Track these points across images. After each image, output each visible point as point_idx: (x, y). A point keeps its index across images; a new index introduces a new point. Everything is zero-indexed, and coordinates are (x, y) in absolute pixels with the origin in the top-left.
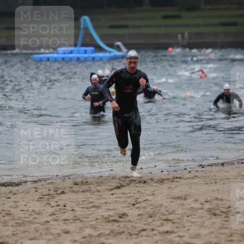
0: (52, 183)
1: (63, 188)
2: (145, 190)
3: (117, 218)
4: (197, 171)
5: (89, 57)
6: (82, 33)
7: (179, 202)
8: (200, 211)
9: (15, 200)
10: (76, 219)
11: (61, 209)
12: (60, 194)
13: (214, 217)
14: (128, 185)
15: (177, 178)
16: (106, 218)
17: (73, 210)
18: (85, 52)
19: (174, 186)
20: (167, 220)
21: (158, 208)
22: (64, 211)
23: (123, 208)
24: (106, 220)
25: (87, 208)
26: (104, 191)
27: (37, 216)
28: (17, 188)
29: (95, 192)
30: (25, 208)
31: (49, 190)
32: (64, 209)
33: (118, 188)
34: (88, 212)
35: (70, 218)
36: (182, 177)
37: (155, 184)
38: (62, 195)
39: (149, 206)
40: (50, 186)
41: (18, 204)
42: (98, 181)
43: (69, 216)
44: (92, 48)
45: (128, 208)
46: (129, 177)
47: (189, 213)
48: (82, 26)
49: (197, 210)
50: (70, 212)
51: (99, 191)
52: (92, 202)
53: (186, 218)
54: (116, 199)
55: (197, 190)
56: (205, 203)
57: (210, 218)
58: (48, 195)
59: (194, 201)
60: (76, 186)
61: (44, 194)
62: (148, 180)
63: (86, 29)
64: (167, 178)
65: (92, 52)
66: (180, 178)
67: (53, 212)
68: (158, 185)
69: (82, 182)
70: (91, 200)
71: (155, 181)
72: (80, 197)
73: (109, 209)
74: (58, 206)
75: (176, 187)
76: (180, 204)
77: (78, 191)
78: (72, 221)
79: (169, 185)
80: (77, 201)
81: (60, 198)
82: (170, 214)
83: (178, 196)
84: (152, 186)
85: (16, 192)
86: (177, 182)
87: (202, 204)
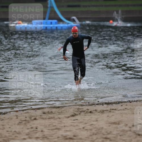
0: (28, 112)
1: (35, 116)
2: (91, 118)
3: (72, 137)
4: (127, 105)
5: (54, 26)
6: (49, 10)
7: (114, 126)
8: (129, 132)
9: (3, 124)
10: (44, 137)
11: (34, 130)
12: (33, 120)
13: (138, 137)
14: (80, 114)
15: (113, 109)
16: (65, 137)
17: (42, 131)
18: (51, 23)
19: (111, 115)
20: (106, 138)
21: (100, 130)
22: (35, 132)
23: (76, 129)
24: (65, 138)
25: (52, 130)
26: (63, 118)
27: (17, 135)
28: (4, 116)
29: (57, 119)
30: (10, 130)
31: (26, 117)
32: (36, 130)
33: (73, 116)
34: (52, 132)
35: (40, 136)
36: (116, 109)
37: (98, 114)
38: (35, 121)
39: (94, 128)
40: (27, 115)
41: (5, 127)
42: (59, 111)
43: (39, 135)
44: (56, 21)
45: (80, 130)
46: (80, 109)
47: (121, 133)
48: (49, 6)
49: (127, 131)
50: (40, 132)
51: (60, 118)
52: (55, 126)
53: (119, 137)
54: (71, 124)
55: (127, 118)
56: (132, 127)
57: (136, 137)
58: (25, 121)
59: (124, 125)
60: (44, 114)
61: (22, 120)
62: (93, 111)
63: (52, 7)
64: (106, 110)
65: (56, 23)
66: (115, 109)
67: (28, 133)
68: (100, 114)
69: (48, 112)
70: (54, 124)
71: (98, 111)
72: (47, 122)
73: (67, 131)
74: (32, 128)
75: (112, 116)
76: (115, 127)
77: (46, 118)
78: (41, 138)
79: (107, 114)
80: (44, 125)
81: (34, 123)
82: (108, 134)
83: (113, 122)
84: (96, 115)
85: (3, 119)
86: (113, 112)
87: (130, 127)
